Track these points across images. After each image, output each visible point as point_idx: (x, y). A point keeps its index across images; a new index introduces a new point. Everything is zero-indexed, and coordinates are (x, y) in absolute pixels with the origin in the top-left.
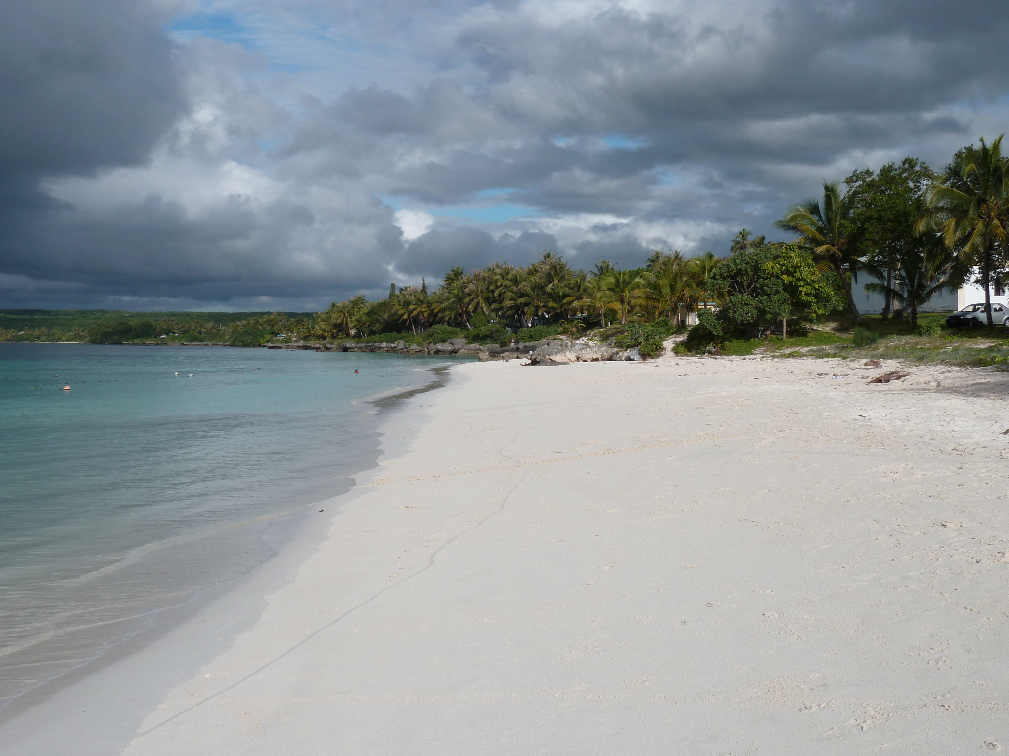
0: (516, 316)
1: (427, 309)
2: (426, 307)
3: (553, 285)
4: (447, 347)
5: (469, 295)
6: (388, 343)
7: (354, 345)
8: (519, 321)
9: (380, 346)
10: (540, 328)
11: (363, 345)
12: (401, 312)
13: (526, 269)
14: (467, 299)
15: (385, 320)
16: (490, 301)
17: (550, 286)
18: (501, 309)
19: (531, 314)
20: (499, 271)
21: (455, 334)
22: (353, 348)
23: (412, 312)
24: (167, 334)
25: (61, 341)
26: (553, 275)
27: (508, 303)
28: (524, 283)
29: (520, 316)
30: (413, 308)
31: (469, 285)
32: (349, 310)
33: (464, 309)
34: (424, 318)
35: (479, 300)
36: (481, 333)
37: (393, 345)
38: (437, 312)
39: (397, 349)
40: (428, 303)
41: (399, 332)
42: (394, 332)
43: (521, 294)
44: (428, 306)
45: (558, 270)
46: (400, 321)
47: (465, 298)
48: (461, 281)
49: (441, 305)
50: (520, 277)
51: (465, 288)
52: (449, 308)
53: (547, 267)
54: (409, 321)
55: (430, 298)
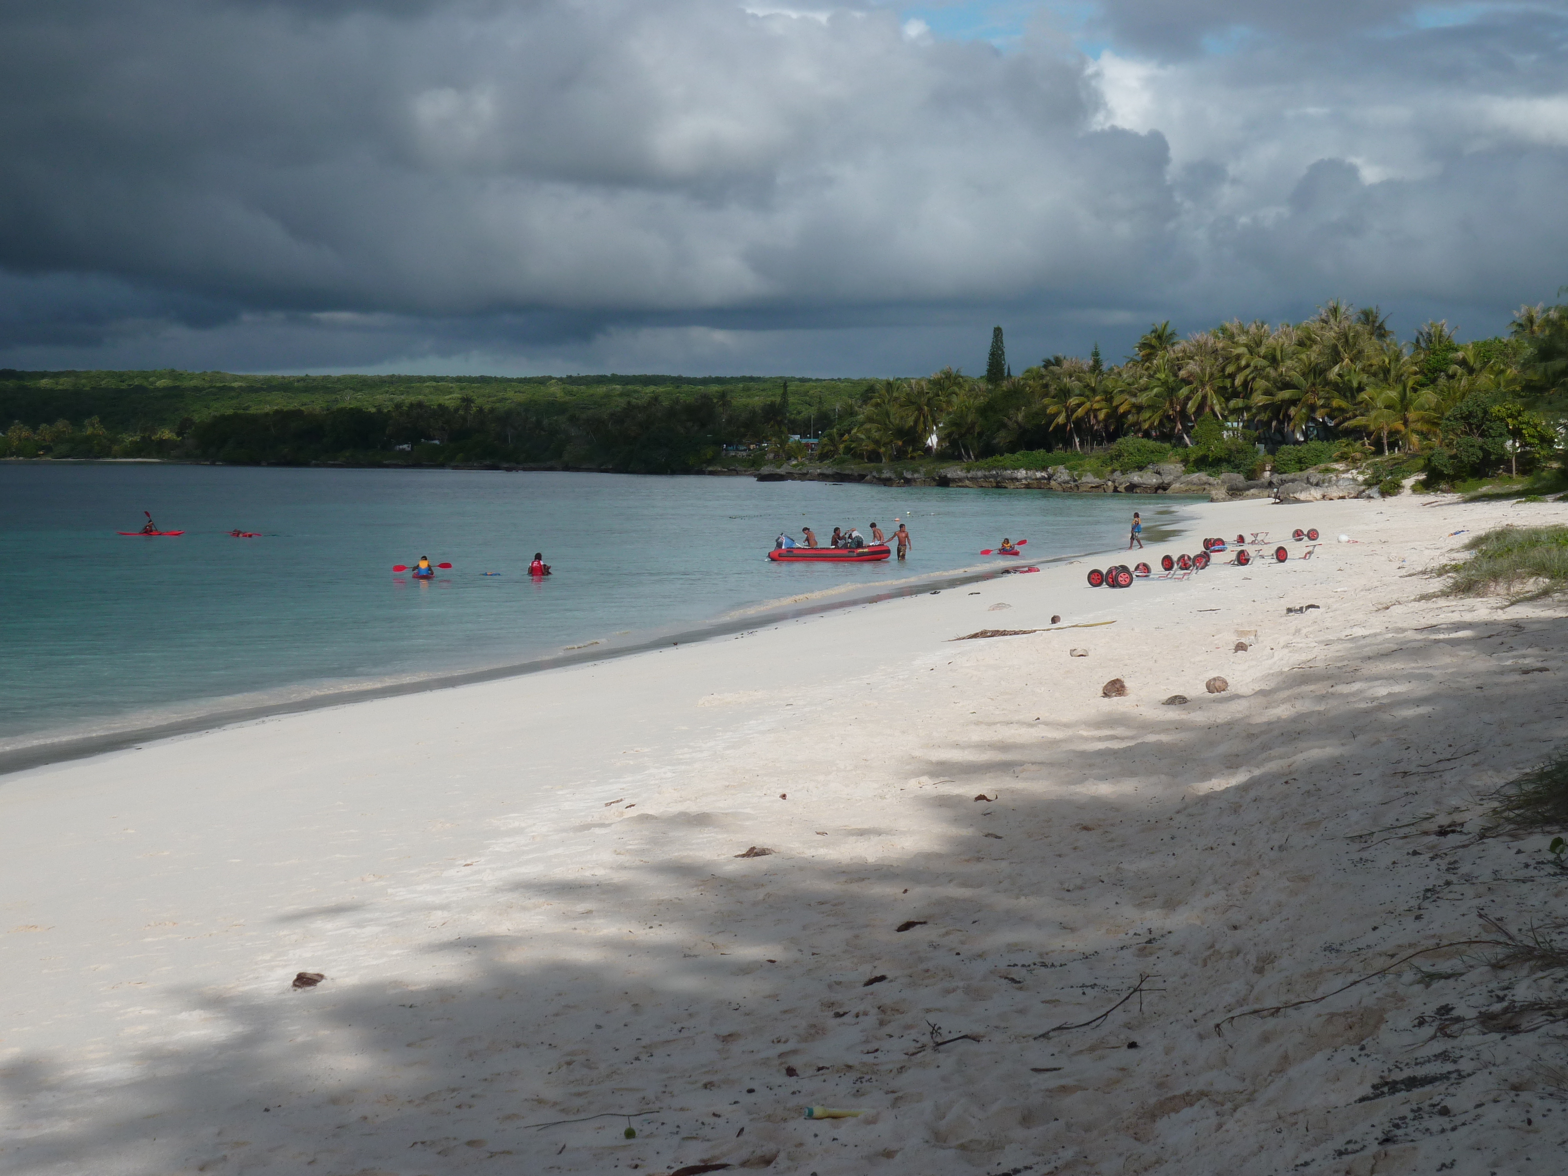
0: (1274, 423)
1: (1104, 405)
2: (1103, 400)
3: (1340, 369)
4: (1149, 478)
5: (1186, 382)
6: (1030, 469)
7: (961, 474)
8: (1280, 431)
9: (1015, 475)
10: (1315, 444)
12: (1051, 410)
13: (1293, 337)
14: (1184, 391)
15: (1016, 422)
16: (1226, 394)
17: (1336, 369)
18: (1247, 408)
19: (1301, 418)
20: (1243, 339)
21: (1162, 455)
22: (960, 480)
23: (1074, 411)
26: (1342, 350)
27: (1259, 399)
28: (1289, 363)
29: (1281, 422)
30: (1077, 402)
31: (1188, 364)
32: (929, 399)
33: (1178, 408)
34: (1098, 422)
35: (1207, 393)
36: (1211, 454)
37: (1039, 475)
38: (1124, 412)
39: (1053, 483)
40: (1106, 392)
41: (1049, 450)
42: (1039, 448)
43: (1283, 383)
44: (1106, 400)
45: (1351, 340)
46: (1051, 429)
47: (1181, 389)
48: (1172, 353)
49: (1133, 400)
50: (1282, 351)
51: (1180, 369)
52: (1149, 407)
53: (1330, 335)
54: (1068, 428)
55: (1109, 383)
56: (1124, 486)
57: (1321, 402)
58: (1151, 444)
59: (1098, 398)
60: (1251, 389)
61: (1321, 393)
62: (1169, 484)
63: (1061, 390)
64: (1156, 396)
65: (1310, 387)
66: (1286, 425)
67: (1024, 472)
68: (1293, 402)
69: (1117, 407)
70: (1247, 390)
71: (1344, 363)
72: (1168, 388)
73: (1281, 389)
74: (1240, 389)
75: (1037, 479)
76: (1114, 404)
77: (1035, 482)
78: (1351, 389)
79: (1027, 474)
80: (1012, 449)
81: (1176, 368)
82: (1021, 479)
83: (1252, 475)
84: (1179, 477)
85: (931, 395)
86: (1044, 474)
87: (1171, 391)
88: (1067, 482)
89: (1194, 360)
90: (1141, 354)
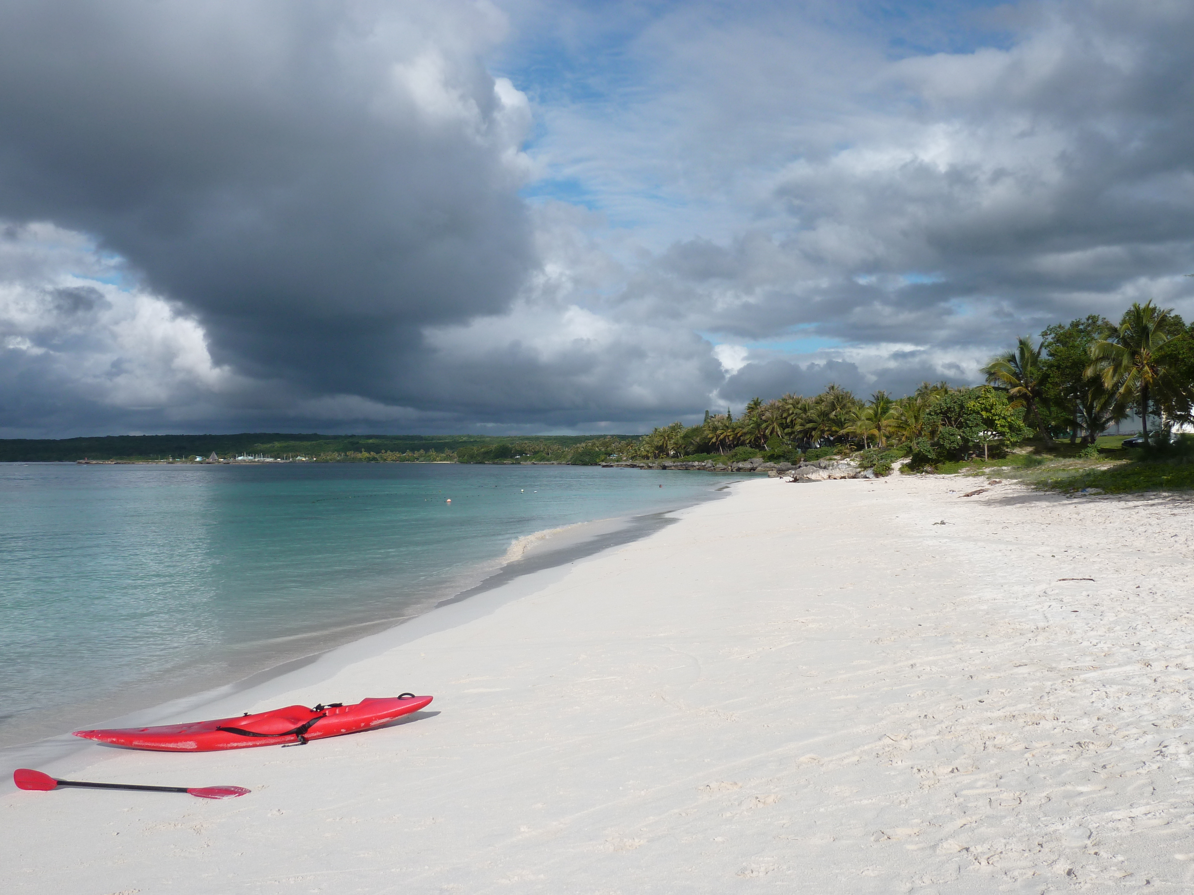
0: (805, 439)
1: (732, 433)
2: (731, 431)
3: (836, 413)
4: (747, 465)
5: (766, 421)
6: (700, 462)
7: (671, 464)
8: (808, 443)
9: (693, 464)
10: (825, 448)
11: (679, 464)
12: (710, 436)
13: (814, 399)
14: (764, 425)
15: (697, 442)
16: (783, 426)
17: (834, 413)
18: (793, 433)
19: (818, 436)
20: (790, 401)
21: (754, 455)
22: (671, 466)
23: (719, 436)
24: (521, 455)
25: (435, 461)
26: (836, 404)
27: (798, 428)
28: (812, 411)
29: (808, 439)
30: (720, 432)
31: (767, 413)
33: (762, 433)
34: (729, 441)
35: (774, 426)
36: (775, 453)
38: (739, 436)
39: (706, 467)
40: (733, 428)
41: (709, 453)
43: (809, 420)
44: (733, 431)
45: (840, 400)
46: (710, 444)
48: (760, 409)
49: (743, 431)
51: (763, 416)
52: (750, 433)
53: (831, 397)
54: (717, 444)
55: (734, 424)
56: (736, 469)
57: (827, 429)
58: (750, 450)
59: (729, 430)
60: (795, 423)
61: (827, 425)
62: (756, 468)
63: (715, 427)
64: (752, 428)
65: (822, 422)
66: (811, 440)
68: (814, 429)
70: (792, 424)
71: (837, 410)
73: (808, 423)
74: (789, 424)
75: (702, 466)
76: (736, 433)
78: (841, 422)
79: (698, 464)
80: (694, 453)
81: (761, 415)
82: (696, 466)
83: (793, 463)
84: (760, 464)
86: (704, 464)
87: (758, 425)
88: (711, 467)
89: (768, 411)
90: (748, 411)
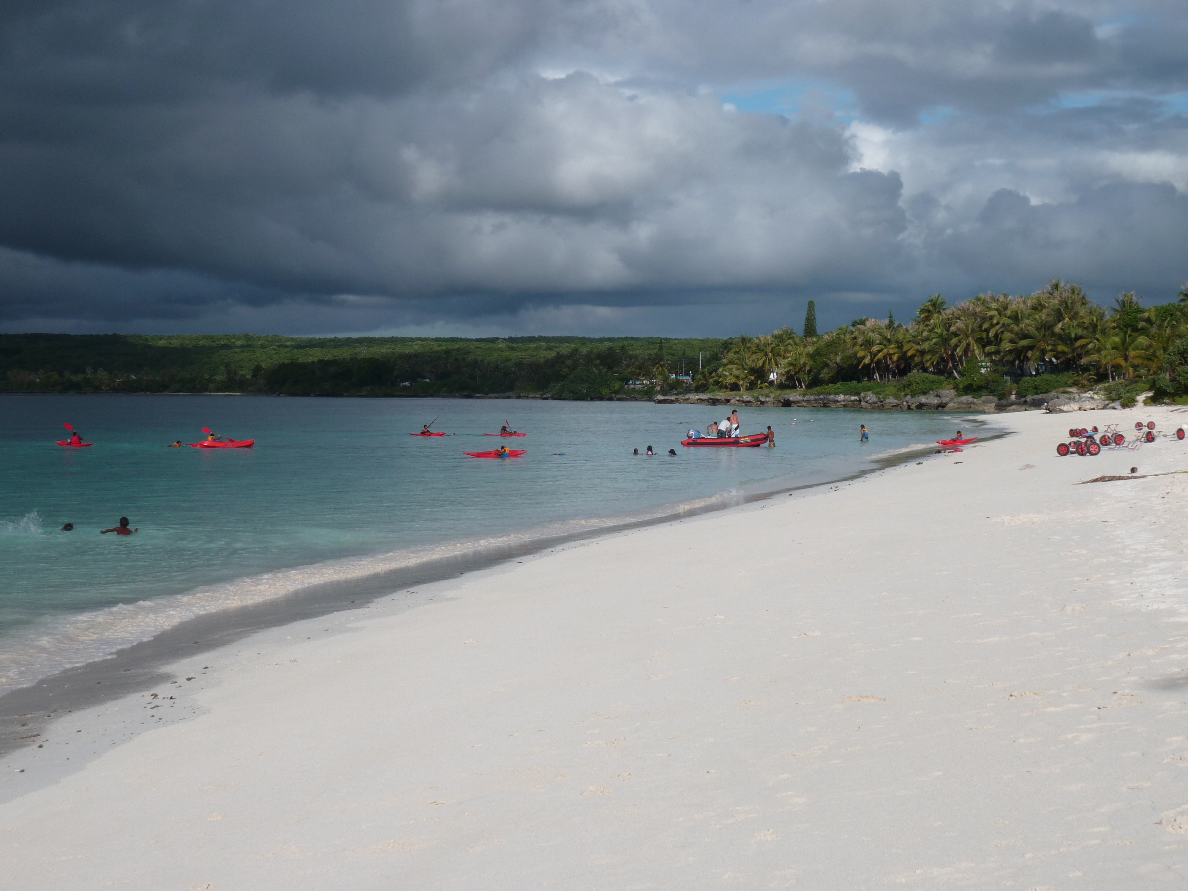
0: (1017, 362)
1: (896, 351)
2: (896, 347)
3: (1063, 325)
4: (931, 399)
5: (956, 335)
8: (1021, 368)
9: (836, 399)
10: (1046, 376)
12: (860, 354)
13: (1029, 304)
14: (954, 341)
15: (836, 363)
16: (983, 343)
17: (1060, 325)
18: (997, 352)
19: (1035, 359)
20: (994, 305)
21: (939, 384)
23: (875, 355)
26: (1064, 312)
27: (1006, 346)
28: (1027, 321)
29: (1022, 362)
31: (956, 322)
32: (773, 348)
33: (950, 352)
34: (893, 362)
35: (970, 341)
36: (974, 383)
37: (853, 398)
38: (911, 356)
39: (863, 403)
40: (897, 342)
41: (859, 381)
42: (852, 380)
43: (1023, 335)
44: (898, 347)
45: (1069, 305)
46: (860, 367)
47: (951, 339)
48: (944, 315)
49: (918, 347)
50: (1022, 313)
51: (950, 326)
52: (929, 351)
53: (1055, 302)
54: (872, 366)
55: (900, 336)
56: (915, 405)
58: (932, 377)
59: (892, 346)
60: (1001, 339)
61: (1050, 342)
63: (867, 341)
64: (934, 344)
65: (1042, 337)
66: (1025, 363)
67: (843, 396)
68: (1031, 348)
69: (906, 352)
70: (998, 339)
71: (1065, 321)
72: (943, 339)
73: (1022, 339)
74: (992, 339)
75: (851, 401)
76: (904, 350)
77: (850, 403)
78: (1070, 338)
79: (844, 397)
80: (833, 380)
81: (947, 325)
82: (841, 401)
83: (1002, 396)
84: (953, 399)
85: (773, 345)
86: (857, 398)
87: (945, 341)
88: (876, 403)
89: (960, 320)
90: (922, 316)
